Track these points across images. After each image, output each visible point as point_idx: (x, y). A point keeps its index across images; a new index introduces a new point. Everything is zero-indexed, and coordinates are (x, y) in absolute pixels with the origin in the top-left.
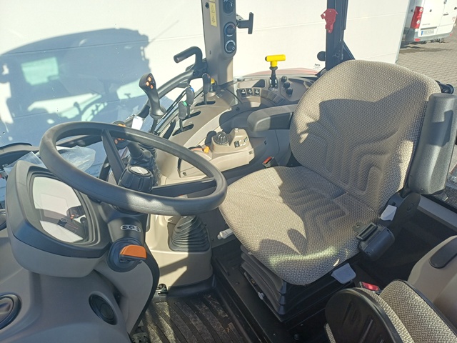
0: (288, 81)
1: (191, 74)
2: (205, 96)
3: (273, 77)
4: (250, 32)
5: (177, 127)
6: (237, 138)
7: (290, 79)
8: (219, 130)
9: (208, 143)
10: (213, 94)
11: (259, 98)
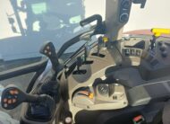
0: (164, 45)
1: (92, 32)
2: (99, 49)
3: (153, 42)
4: (142, 7)
5: (76, 69)
6: (116, 93)
7: (166, 44)
8: (104, 78)
9: (94, 85)
10: (105, 49)
11: (139, 59)
